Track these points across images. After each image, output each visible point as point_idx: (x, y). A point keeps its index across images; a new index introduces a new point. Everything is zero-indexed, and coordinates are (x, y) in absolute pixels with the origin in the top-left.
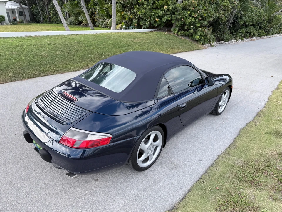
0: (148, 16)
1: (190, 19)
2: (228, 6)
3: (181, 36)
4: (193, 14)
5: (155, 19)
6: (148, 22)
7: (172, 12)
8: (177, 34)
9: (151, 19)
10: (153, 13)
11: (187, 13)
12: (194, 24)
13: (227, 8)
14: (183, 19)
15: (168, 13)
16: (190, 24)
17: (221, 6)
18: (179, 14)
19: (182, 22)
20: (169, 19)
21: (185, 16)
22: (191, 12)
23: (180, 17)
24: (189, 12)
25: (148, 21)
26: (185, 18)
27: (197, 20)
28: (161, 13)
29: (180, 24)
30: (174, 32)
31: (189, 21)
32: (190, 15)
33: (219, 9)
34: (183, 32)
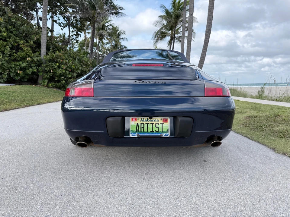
0: (6, 68)
1: (60, 71)
2: (87, 62)
3: (52, 87)
4: (62, 66)
5: (17, 72)
6: (5, 75)
7: (37, 65)
8: (47, 86)
9: (10, 71)
10: (13, 65)
11: (56, 65)
12: (64, 75)
13: (87, 63)
14: (52, 71)
15: (32, 65)
16: (61, 75)
17: (83, 61)
18: (47, 66)
19: (51, 74)
20: (35, 70)
21: (53, 68)
22: (59, 64)
23: (48, 69)
24: (57, 64)
25: (6, 73)
26: (55, 69)
27: (67, 72)
28: (24, 65)
29: (49, 76)
30: (43, 84)
31: (59, 72)
32: (59, 67)
33: (82, 64)
34: (53, 83)
